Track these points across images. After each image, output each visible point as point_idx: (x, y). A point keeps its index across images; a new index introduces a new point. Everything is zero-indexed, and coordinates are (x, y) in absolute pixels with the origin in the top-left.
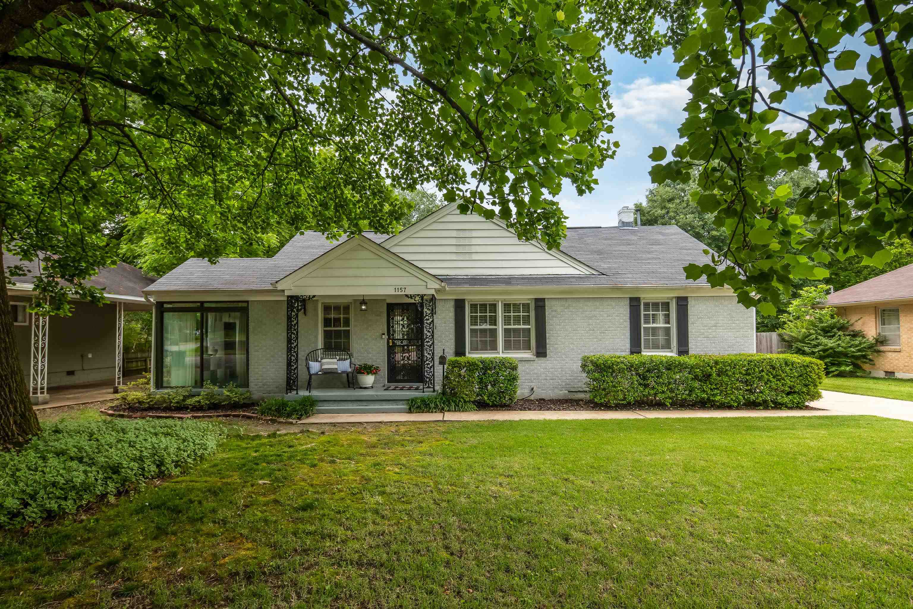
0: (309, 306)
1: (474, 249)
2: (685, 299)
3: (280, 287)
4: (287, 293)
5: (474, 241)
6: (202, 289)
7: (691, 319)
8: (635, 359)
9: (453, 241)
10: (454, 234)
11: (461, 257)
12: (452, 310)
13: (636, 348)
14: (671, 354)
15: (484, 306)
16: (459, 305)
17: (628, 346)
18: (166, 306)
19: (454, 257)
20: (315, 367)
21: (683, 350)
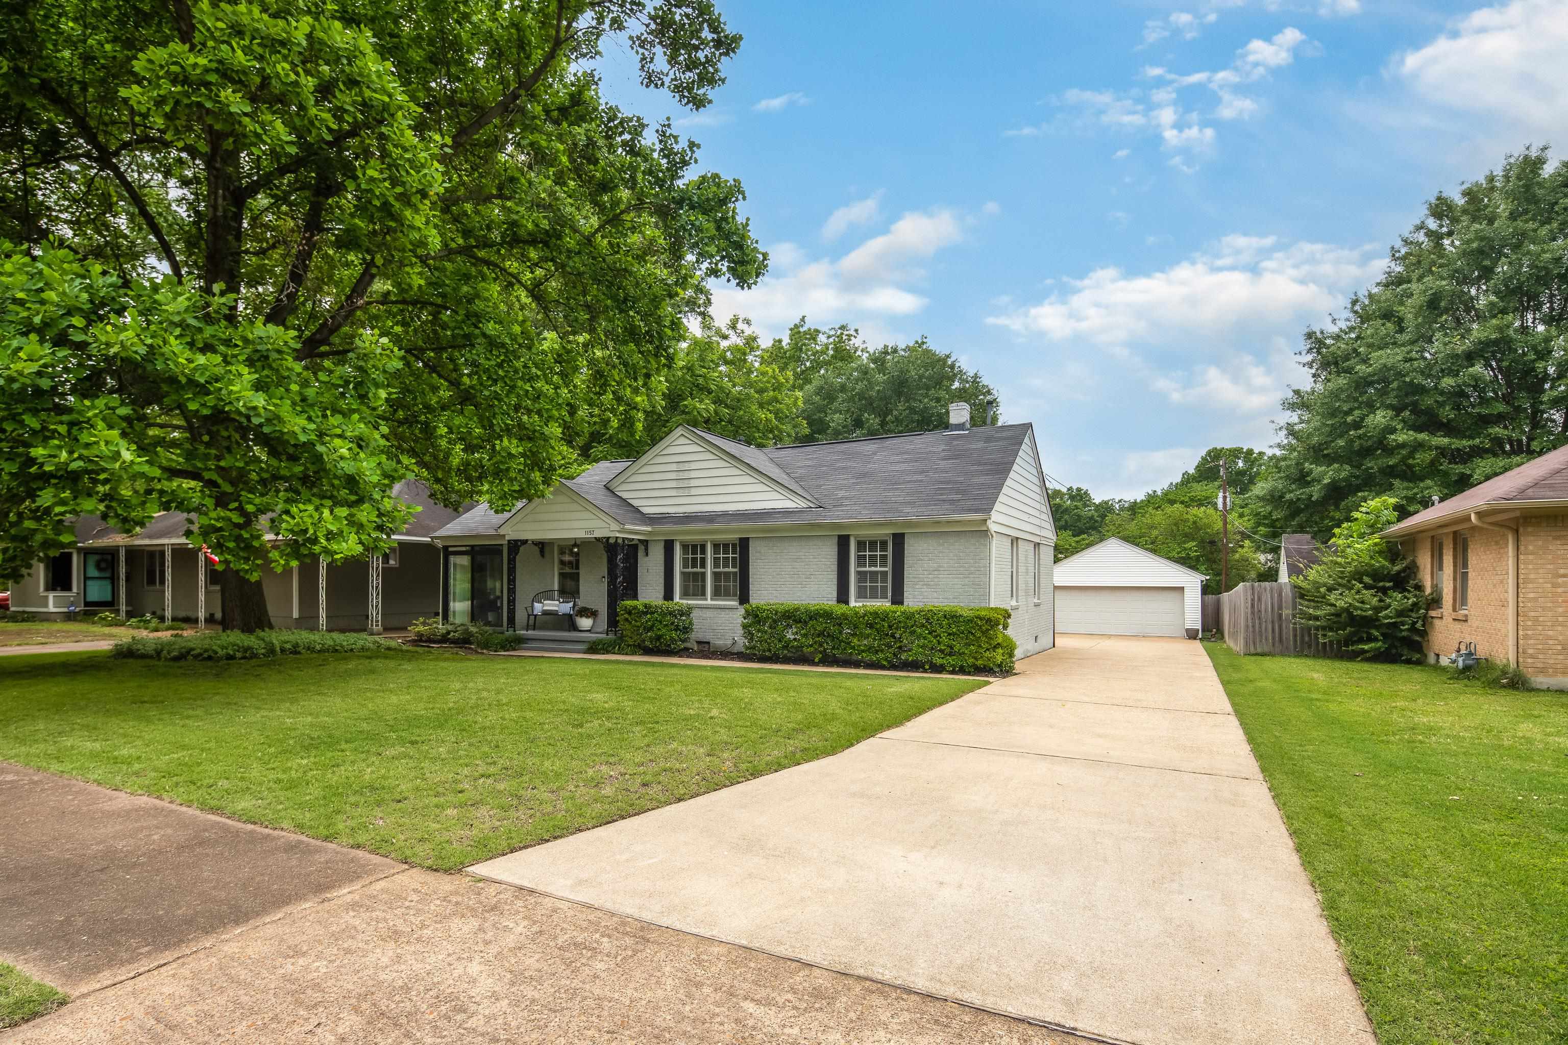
0: (547, 550)
1: (693, 483)
2: (902, 535)
3: (502, 532)
4: (507, 538)
5: (693, 474)
6: (474, 533)
7: (908, 561)
8: (841, 609)
9: (673, 476)
10: (674, 467)
11: (681, 493)
12: (662, 551)
13: (843, 597)
14: (883, 604)
15: (694, 547)
16: (669, 546)
17: (835, 594)
18: (451, 549)
19: (673, 493)
20: (538, 608)
21: (898, 599)
